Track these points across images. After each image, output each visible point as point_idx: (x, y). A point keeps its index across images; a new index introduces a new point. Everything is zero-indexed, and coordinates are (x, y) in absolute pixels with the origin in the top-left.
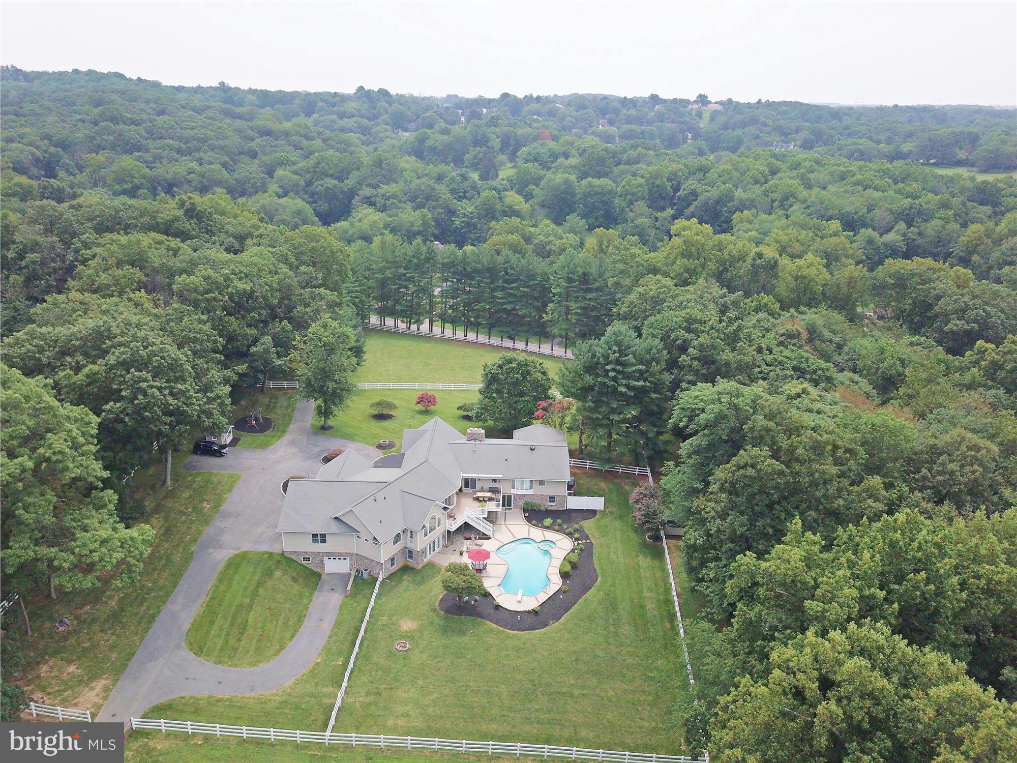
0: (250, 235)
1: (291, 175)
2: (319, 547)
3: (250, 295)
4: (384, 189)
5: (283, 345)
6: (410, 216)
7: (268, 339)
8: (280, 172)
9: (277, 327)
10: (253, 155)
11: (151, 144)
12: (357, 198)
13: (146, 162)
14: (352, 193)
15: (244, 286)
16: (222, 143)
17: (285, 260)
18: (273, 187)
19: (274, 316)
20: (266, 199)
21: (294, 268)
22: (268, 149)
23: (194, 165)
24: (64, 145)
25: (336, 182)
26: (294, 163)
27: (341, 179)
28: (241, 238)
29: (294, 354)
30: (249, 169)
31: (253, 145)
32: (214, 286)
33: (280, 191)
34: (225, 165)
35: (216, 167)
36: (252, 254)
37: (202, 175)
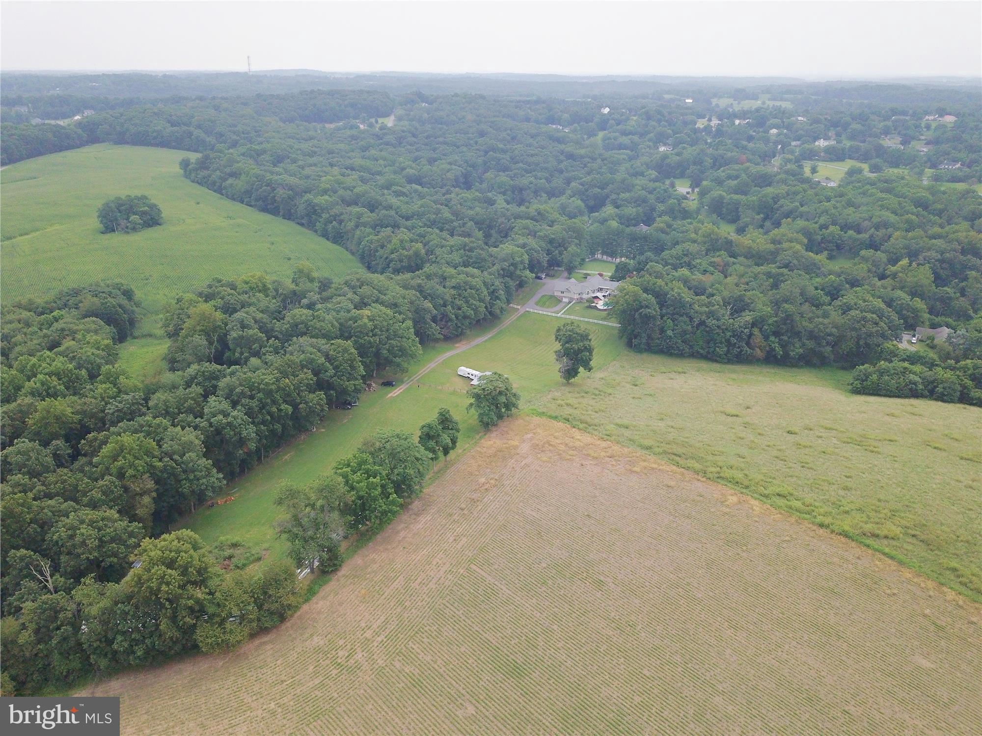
0: (555, 221)
1: (578, 185)
2: (562, 295)
3: (553, 239)
4: (622, 195)
5: (561, 253)
6: (630, 211)
7: (557, 252)
8: (573, 184)
9: (559, 249)
10: (561, 172)
11: (513, 166)
12: (608, 199)
13: (511, 177)
14: (607, 196)
15: (553, 236)
16: (546, 165)
17: (565, 230)
18: (569, 192)
19: (560, 246)
20: (563, 199)
21: (567, 232)
22: (570, 169)
23: (532, 179)
24: (473, 166)
25: (599, 190)
26: (581, 178)
27: (602, 189)
28: (553, 222)
29: (563, 256)
30: (558, 182)
31: (562, 166)
32: (546, 236)
33: (572, 194)
34: (546, 179)
35: (543, 181)
36: (556, 227)
37: (536, 185)
